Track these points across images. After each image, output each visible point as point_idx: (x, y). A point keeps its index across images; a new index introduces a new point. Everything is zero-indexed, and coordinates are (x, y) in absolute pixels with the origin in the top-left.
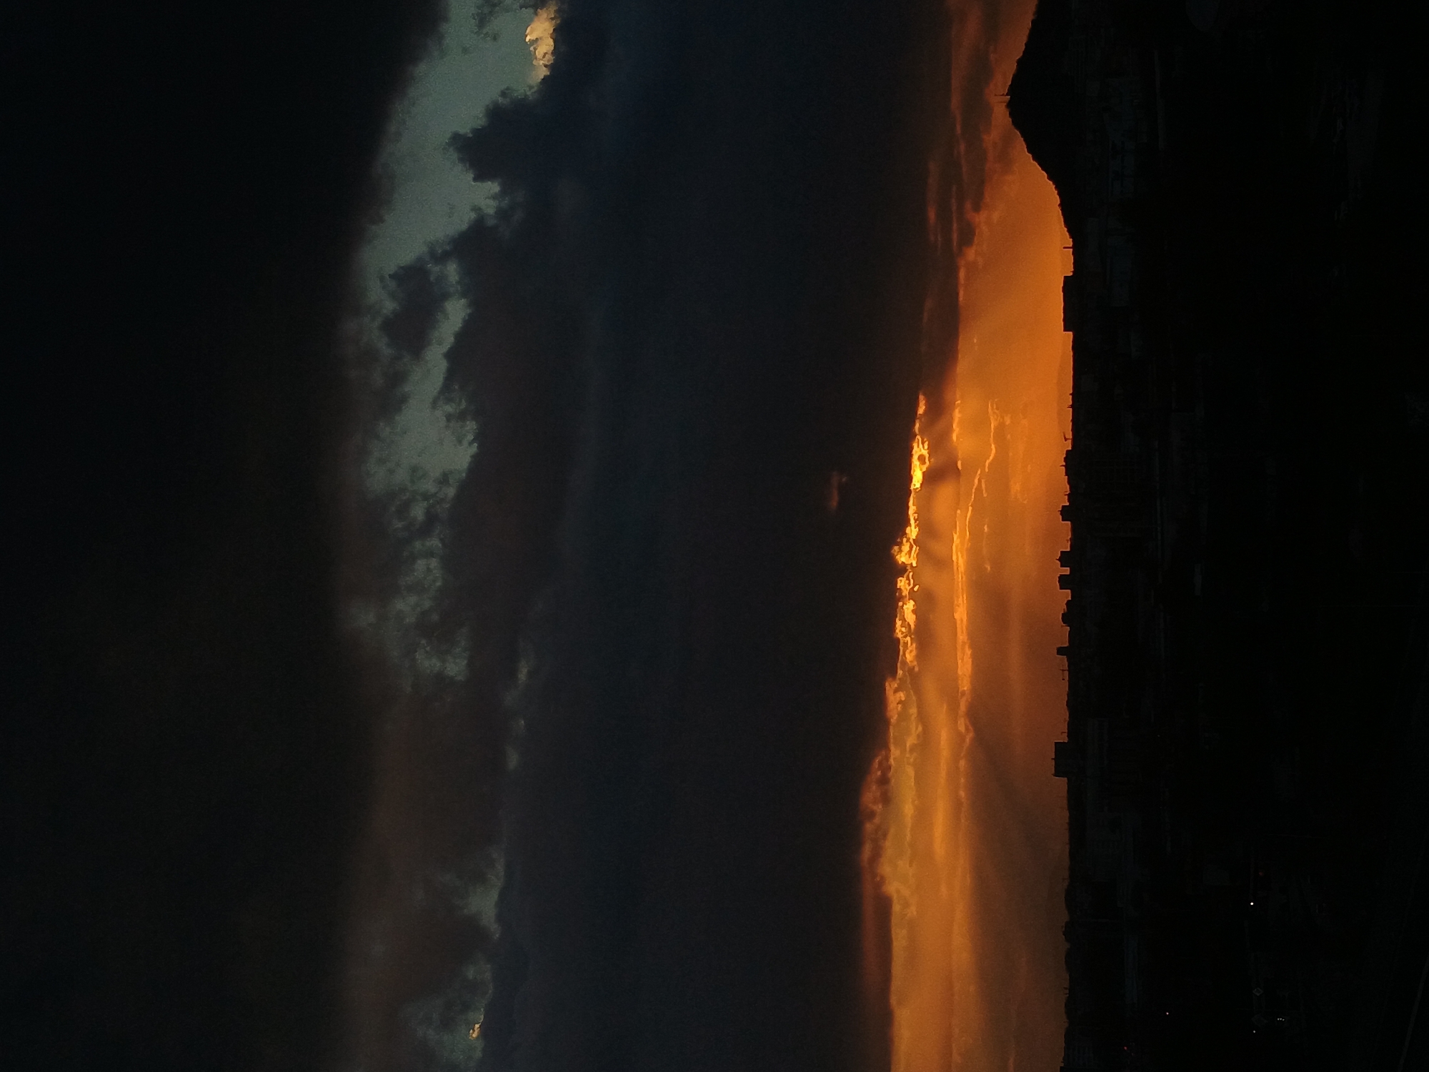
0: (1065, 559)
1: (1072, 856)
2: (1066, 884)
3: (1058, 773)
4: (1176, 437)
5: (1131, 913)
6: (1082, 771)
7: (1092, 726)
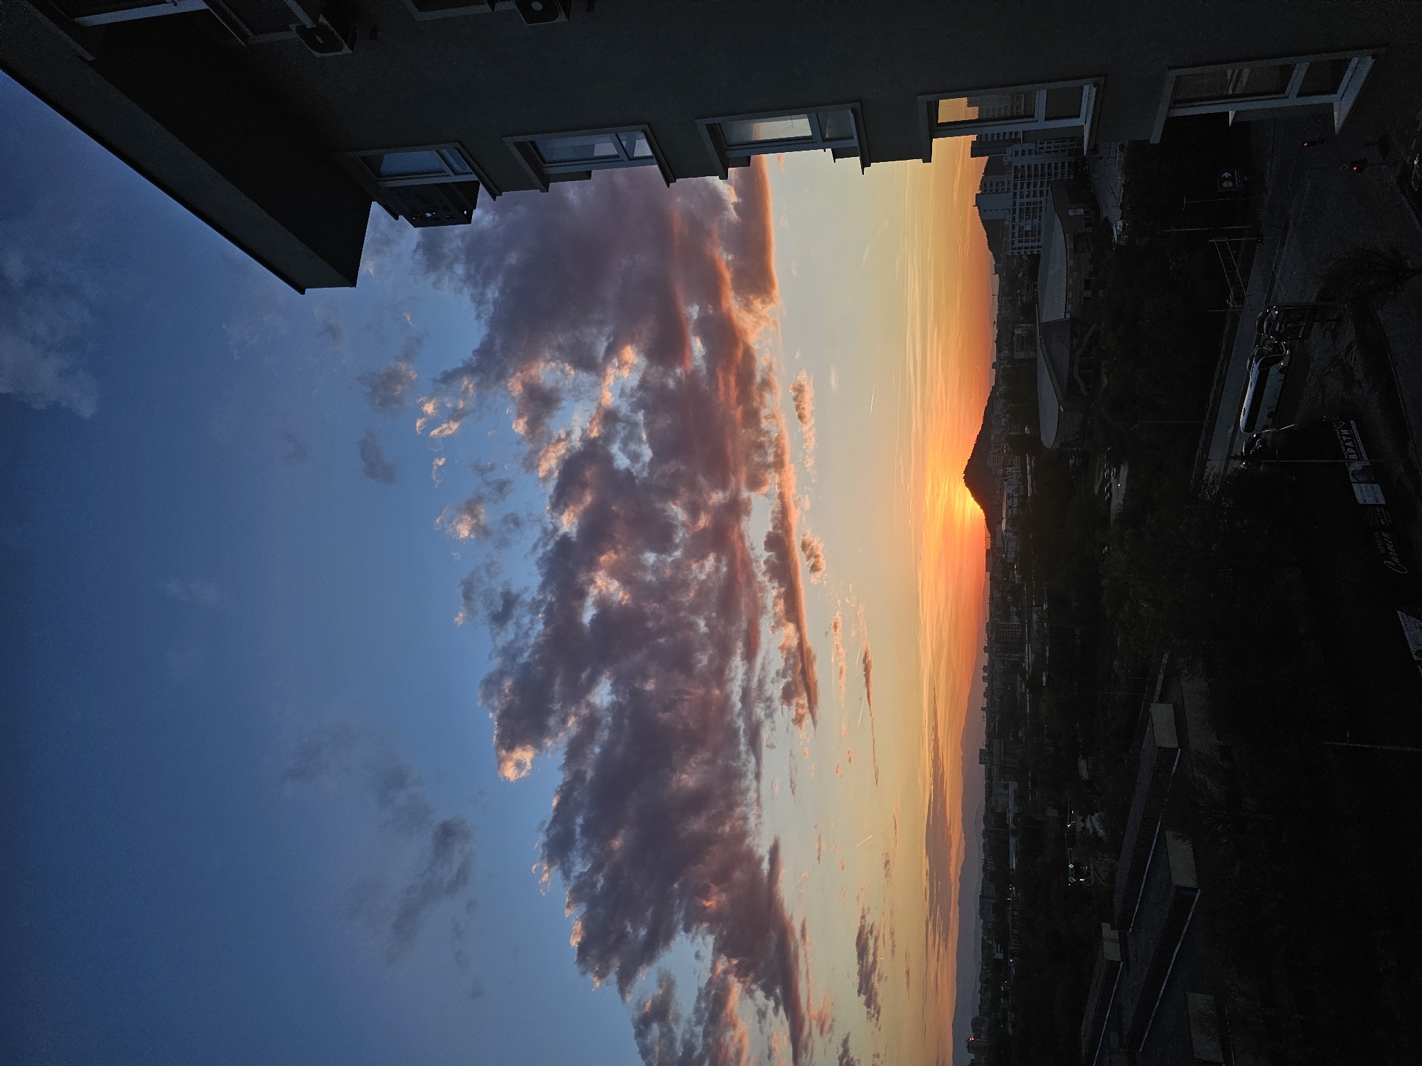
0: (985, 669)
1: (986, 800)
2: (984, 812)
3: (980, 763)
4: (1035, 617)
5: (1012, 826)
6: (991, 762)
7: (996, 742)
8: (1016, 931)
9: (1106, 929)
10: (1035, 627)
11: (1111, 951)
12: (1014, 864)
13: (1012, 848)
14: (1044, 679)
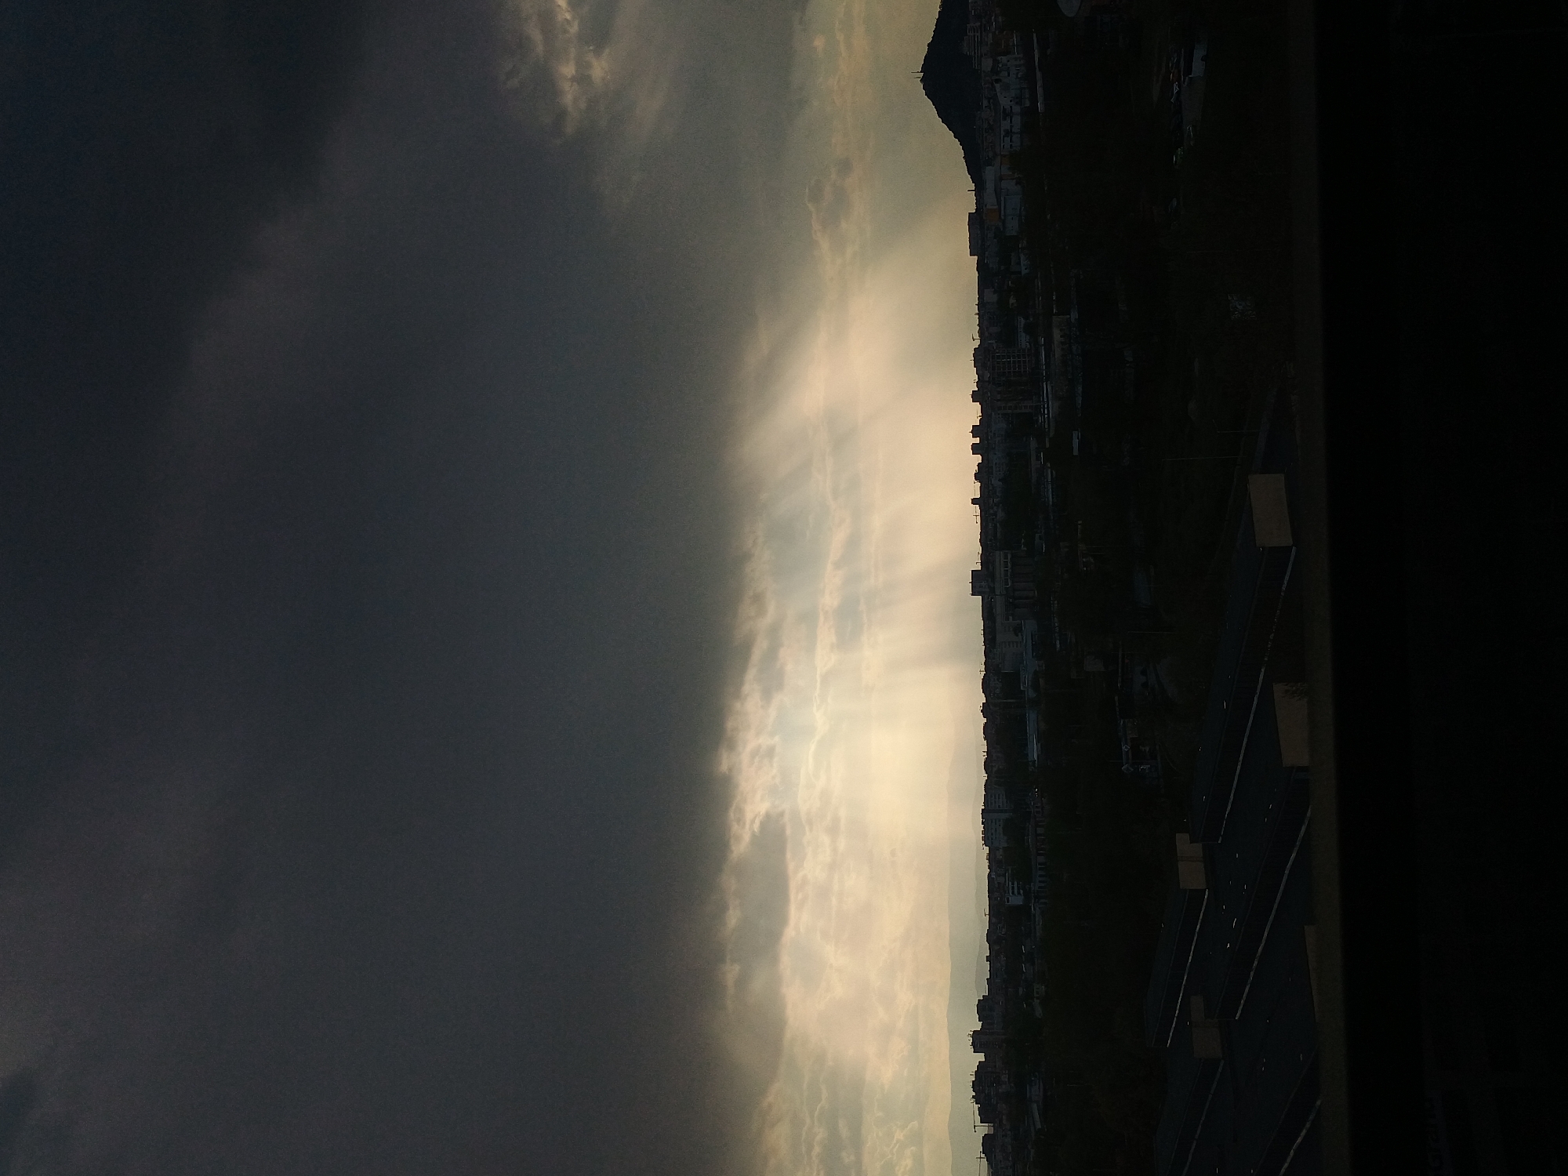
0: (976, 431)
1: (986, 654)
2: (983, 674)
3: (974, 593)
4: (1057, 335)
5: (1031, 694)
6: (992, 590)
7: (999, 557)
8: (1041, 859)
9: (1183, 842)
10: (1058, 353)
11: (1191, 874)
12: (1034, 751)
13: (1031, 728)
14: (1076, 442)
